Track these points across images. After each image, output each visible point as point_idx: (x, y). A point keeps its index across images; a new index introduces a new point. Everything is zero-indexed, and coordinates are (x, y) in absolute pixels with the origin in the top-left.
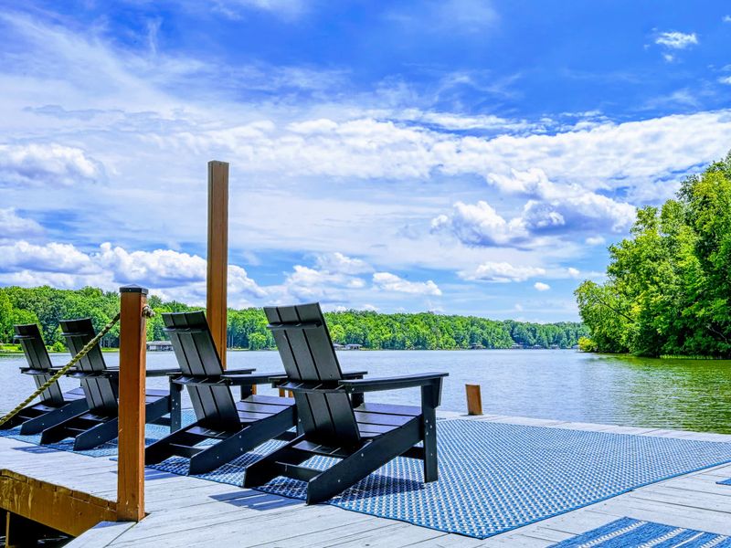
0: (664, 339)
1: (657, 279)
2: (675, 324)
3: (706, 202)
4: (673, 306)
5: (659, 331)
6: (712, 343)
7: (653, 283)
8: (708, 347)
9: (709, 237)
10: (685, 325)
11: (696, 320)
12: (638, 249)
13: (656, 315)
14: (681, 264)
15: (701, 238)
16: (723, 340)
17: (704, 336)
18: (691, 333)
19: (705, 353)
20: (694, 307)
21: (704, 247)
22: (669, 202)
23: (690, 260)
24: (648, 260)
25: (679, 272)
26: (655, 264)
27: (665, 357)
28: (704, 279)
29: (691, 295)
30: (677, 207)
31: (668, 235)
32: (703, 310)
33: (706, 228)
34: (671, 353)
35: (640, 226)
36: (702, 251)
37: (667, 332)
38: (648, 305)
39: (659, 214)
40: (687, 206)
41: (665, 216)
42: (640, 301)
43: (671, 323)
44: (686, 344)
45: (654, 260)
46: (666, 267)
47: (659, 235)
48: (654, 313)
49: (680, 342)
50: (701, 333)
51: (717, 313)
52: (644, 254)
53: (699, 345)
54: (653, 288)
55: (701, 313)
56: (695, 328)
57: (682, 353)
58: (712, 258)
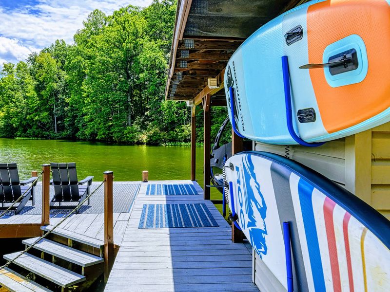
0: (16, 129)
1: (14, 100)
2: (23, 122)
3: (41, 66)
4: (22, 114)
5: (14, 125)
6: (40, 132)
7: (12, 102)
8: (39, 134)
9: (42, 83)
10: (28, 123)
11: (33, 121)
12: (4, 83)
13: (12, 118)
14: (28, 95)
15: (38, 83)
16: (45, 130)
17: (37, 128)
18: (31, 127)
19: (37, 136)
20: (32, 115)
21: (39, 87)
22: (21, 62)
23: (32, 93)
24: (9, 90)
25: (26, 98)
26: (13, 93)
27: (17, 138)
28: (38, 102)
29: (32, 109)
30: (25, 66)
31: (20, 79)
32: (37, 117)
33: (41, 79)
34: (20, 136)
35: (5, 72)
36: (38, 89)
37: (18, 126)
38: (8, 113)
39: (15, 67)
40: (30, 66)
41: (18, 69)
42: (4, 110)
43: (21, 122)
44: (28, 132)
45: (12, 90)
46: (19, 95)
47: (15, 78)
48: (12, 116)
49: (25, 131)
50: (35, 127)
51: (44, 118)
52: (7, 86)
53: (34, 133)
54: (12, 105)
55: (36, 118)
56: (33, 125)
57: (26, 137)
58: (43, 93)
